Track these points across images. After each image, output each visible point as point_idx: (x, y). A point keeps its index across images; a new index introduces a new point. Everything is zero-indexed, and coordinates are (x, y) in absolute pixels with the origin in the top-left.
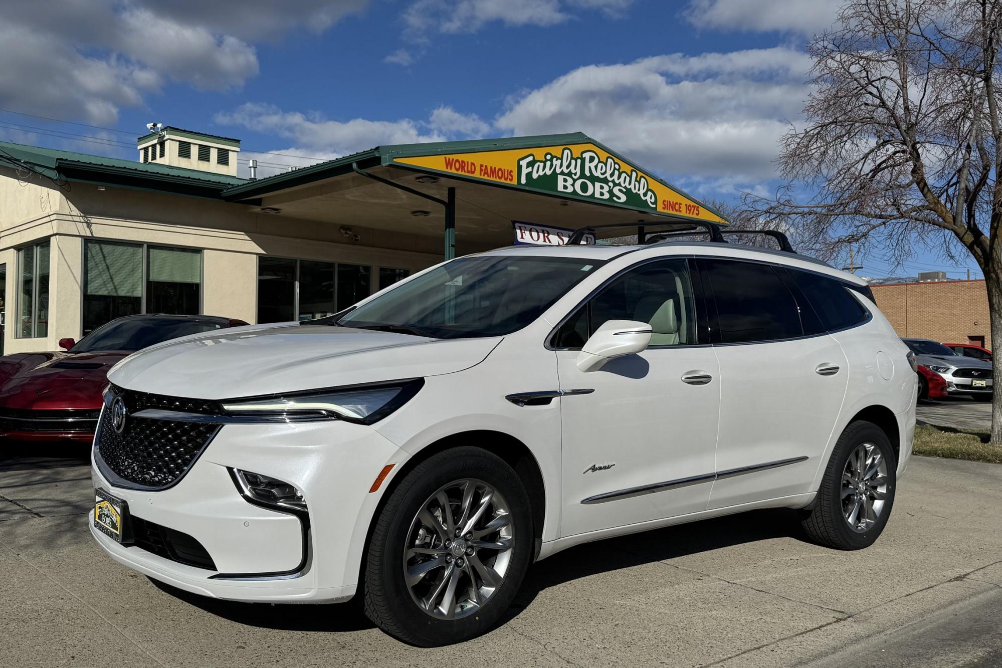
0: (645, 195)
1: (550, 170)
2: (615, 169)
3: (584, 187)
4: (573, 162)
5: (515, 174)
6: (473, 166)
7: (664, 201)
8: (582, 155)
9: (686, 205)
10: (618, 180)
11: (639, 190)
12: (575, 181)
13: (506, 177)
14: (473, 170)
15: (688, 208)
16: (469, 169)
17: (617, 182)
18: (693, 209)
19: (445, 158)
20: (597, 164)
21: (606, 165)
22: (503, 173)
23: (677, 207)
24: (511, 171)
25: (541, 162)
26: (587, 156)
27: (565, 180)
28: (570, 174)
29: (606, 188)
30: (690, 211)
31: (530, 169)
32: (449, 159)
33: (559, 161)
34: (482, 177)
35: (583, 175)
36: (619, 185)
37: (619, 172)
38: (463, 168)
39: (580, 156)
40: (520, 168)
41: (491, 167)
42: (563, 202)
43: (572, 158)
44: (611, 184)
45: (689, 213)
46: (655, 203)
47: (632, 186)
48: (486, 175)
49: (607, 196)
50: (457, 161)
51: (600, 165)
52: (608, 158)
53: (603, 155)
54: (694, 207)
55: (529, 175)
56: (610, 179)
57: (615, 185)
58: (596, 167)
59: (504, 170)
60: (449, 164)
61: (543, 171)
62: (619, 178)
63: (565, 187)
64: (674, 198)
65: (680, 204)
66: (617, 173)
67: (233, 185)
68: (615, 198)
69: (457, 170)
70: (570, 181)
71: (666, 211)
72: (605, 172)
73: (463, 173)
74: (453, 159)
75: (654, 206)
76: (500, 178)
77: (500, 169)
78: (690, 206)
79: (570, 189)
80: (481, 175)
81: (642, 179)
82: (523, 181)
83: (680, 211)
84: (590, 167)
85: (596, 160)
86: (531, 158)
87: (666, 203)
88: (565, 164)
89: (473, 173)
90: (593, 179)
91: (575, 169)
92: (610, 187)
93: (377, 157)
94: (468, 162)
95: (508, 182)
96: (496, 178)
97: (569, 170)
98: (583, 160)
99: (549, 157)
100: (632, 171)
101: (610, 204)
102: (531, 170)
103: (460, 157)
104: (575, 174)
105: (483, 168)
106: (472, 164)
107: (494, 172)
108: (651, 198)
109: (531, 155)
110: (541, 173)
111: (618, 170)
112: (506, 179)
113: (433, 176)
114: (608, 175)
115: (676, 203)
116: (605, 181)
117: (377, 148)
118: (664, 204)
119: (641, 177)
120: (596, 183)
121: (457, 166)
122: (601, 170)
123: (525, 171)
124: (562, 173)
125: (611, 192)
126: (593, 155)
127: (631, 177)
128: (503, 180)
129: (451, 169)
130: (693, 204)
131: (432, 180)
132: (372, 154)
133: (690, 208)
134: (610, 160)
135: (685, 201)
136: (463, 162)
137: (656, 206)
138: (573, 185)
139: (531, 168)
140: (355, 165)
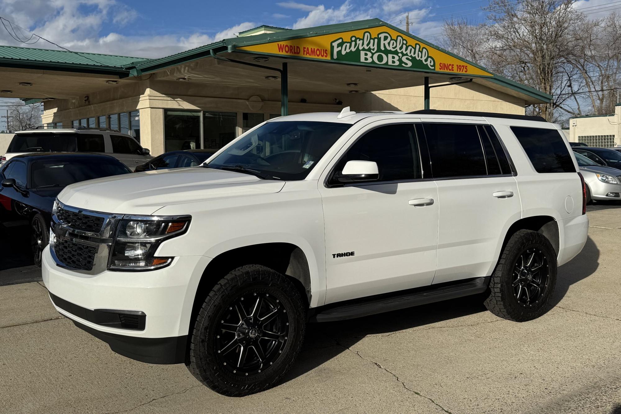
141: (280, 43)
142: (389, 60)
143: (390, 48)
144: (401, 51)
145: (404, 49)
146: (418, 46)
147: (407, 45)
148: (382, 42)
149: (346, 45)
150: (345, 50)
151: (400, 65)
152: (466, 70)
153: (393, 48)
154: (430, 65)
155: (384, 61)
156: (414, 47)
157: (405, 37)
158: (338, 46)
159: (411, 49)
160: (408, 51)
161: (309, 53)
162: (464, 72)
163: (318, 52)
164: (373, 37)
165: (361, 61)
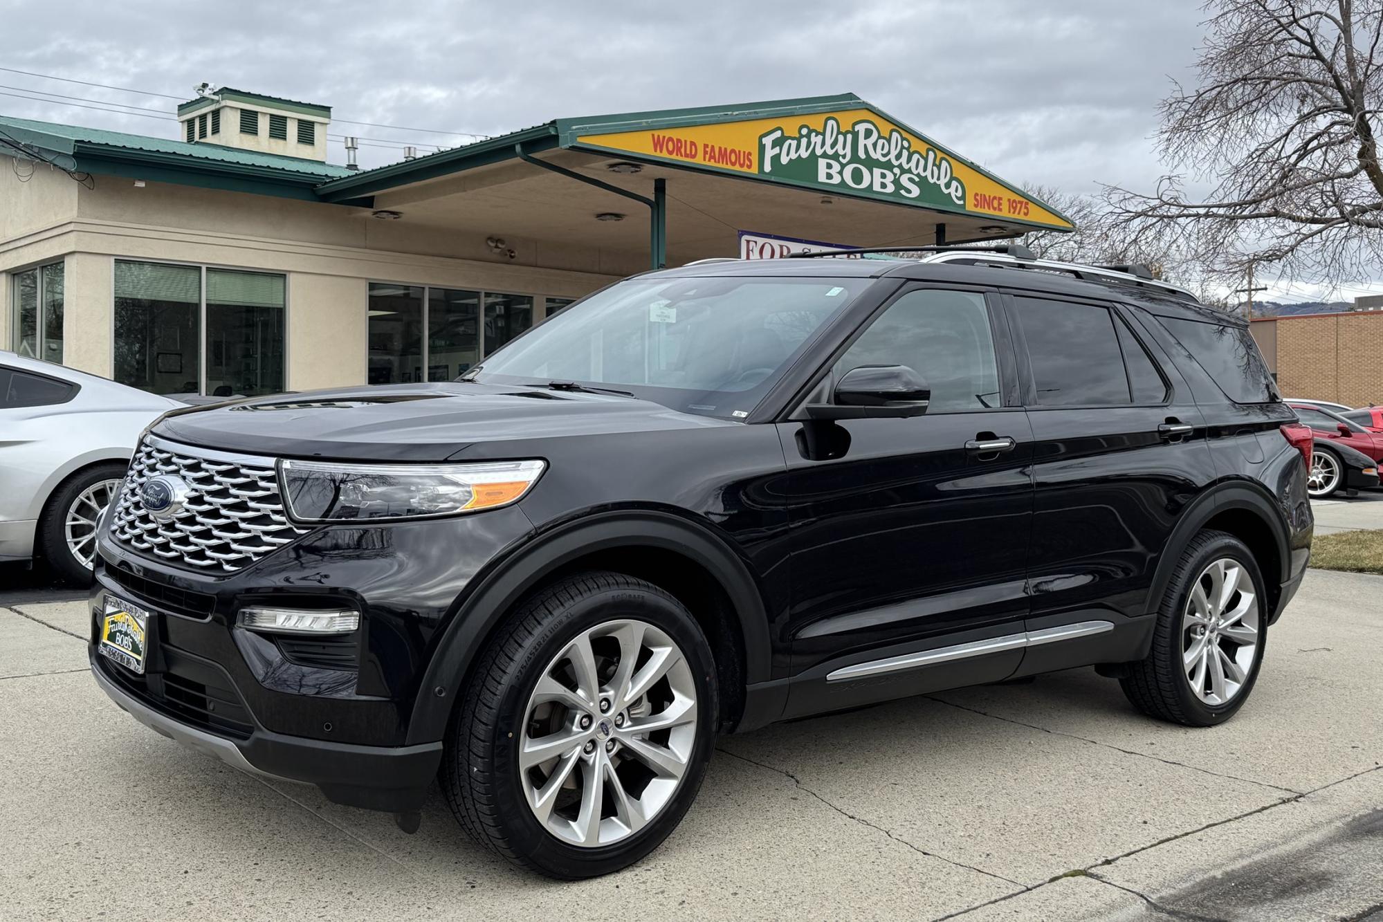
0: (948, 186)
1: (807, 150)
2: (903, 147)
3: (857, 177)
4: (841, 138)
5: (755, 158)
6: (693, 147)
7: (976, 195)
8: (853, 128)
9: (1009, 200)
10: (908, 163)
11: (938, 179)
12: (843, 166)
13: (742, 162)
14: (693, 152)
15: (1012, 205)
16: (688, 152)
17: (906, 167)
18: (1019, 205)
19: (653, 135)
20: (877, 141)
21: (889, 141)
22: (738, 157)
23: (996, 203)
24: (750, 154)
25: (793, 139)
26: (861, 128)
27: (829, 166)
28: (836, 157)
29: (890, 177)
30: (1015, 208)
31: (777, 150)
32: (659, 136)
33: (820, 137)
34: (707, 163)
35: (855, 158)
36: (909, 171)
37: (909, 151)
38: (679, 149)
39: (851, 130)
40: (762, 148)
42: (826, 199)
43: (839, 133)
44: (897, 171)
45: (1014, 213)
46: (963, 198)
47: (928, 173)
48: (712, 160)
49: (890, 188)
50: (670, 139)
51: (881, 142)
52: (892, 131)
53: (885, 128)
54: (1021, 203)
55: (775, 159)
56: (896, 163)
57: (903, 171)
58: (875, 145)
59: (739, 152)
60: (658, 144)
61: (796, 152)
62: (909, 161)
63: (829, 176)
64: (991, 190)
65: (1000, 199)
66: (905, 153)
67: (332, 177)
68: (903, 192)
69: (670, 153)
70: (836, 167)
71: (979, 210)
72: (889, 153)
73: (679, 158)
74: (664, 137)
75: (962, 202)
76: (733, 164)
77: (733, 151)
78: (1014, 201)
79: (836, 180)
80: (705, 160)
81: (944, 162)
82: (767, 168)
83: (1000, 210)
84: (865, 145)
85: (875, 135)
86: (778, 134)
87: (979, 198)
88: (829, 142)
89: (694, 156)
90: (871, 163)
91: (844, 148)
92: (895, 175)
93: (553, 135)
94: (686, 141)
95: (745, 169)
96: (727, 164)
97: (835, 150)
98: (855, 135)
99: (804, 131)
100: (928, 150)
101: (896, 202)
102: (778, 152)
103: (675, 134)
104: (844, 156)
105: (709, 150)
106: (693, 144)
107: (724, 155)
108: (956, 191)
109: (779, 128)
110: (793, 156)
111: (908, 149)
112: (742, 166)
113: (634, 162)
114: (892, 156)
115: (995, 198)
116: (888, 166)
117: (554, 122)
118: (976, 200)
119: (942, 159)
120: (875, 170)
121: (671, 147)
122: (882, 150)
123: (770, 153)
124: (825, 155)
125: (896, 182)
126: (870, 126)
127: (926, 160)
128: (737, 168)
129: (661, 151)
130: (1018, 198)
131: (633, 169)
132: (545, 131)
133: (1014, 205)
134: (895, 135)
135: (1007, 195)
136: (679, 141)
137: (965, 202)
138: (841, 173)
139: (778, 148)
140: (518, 148)
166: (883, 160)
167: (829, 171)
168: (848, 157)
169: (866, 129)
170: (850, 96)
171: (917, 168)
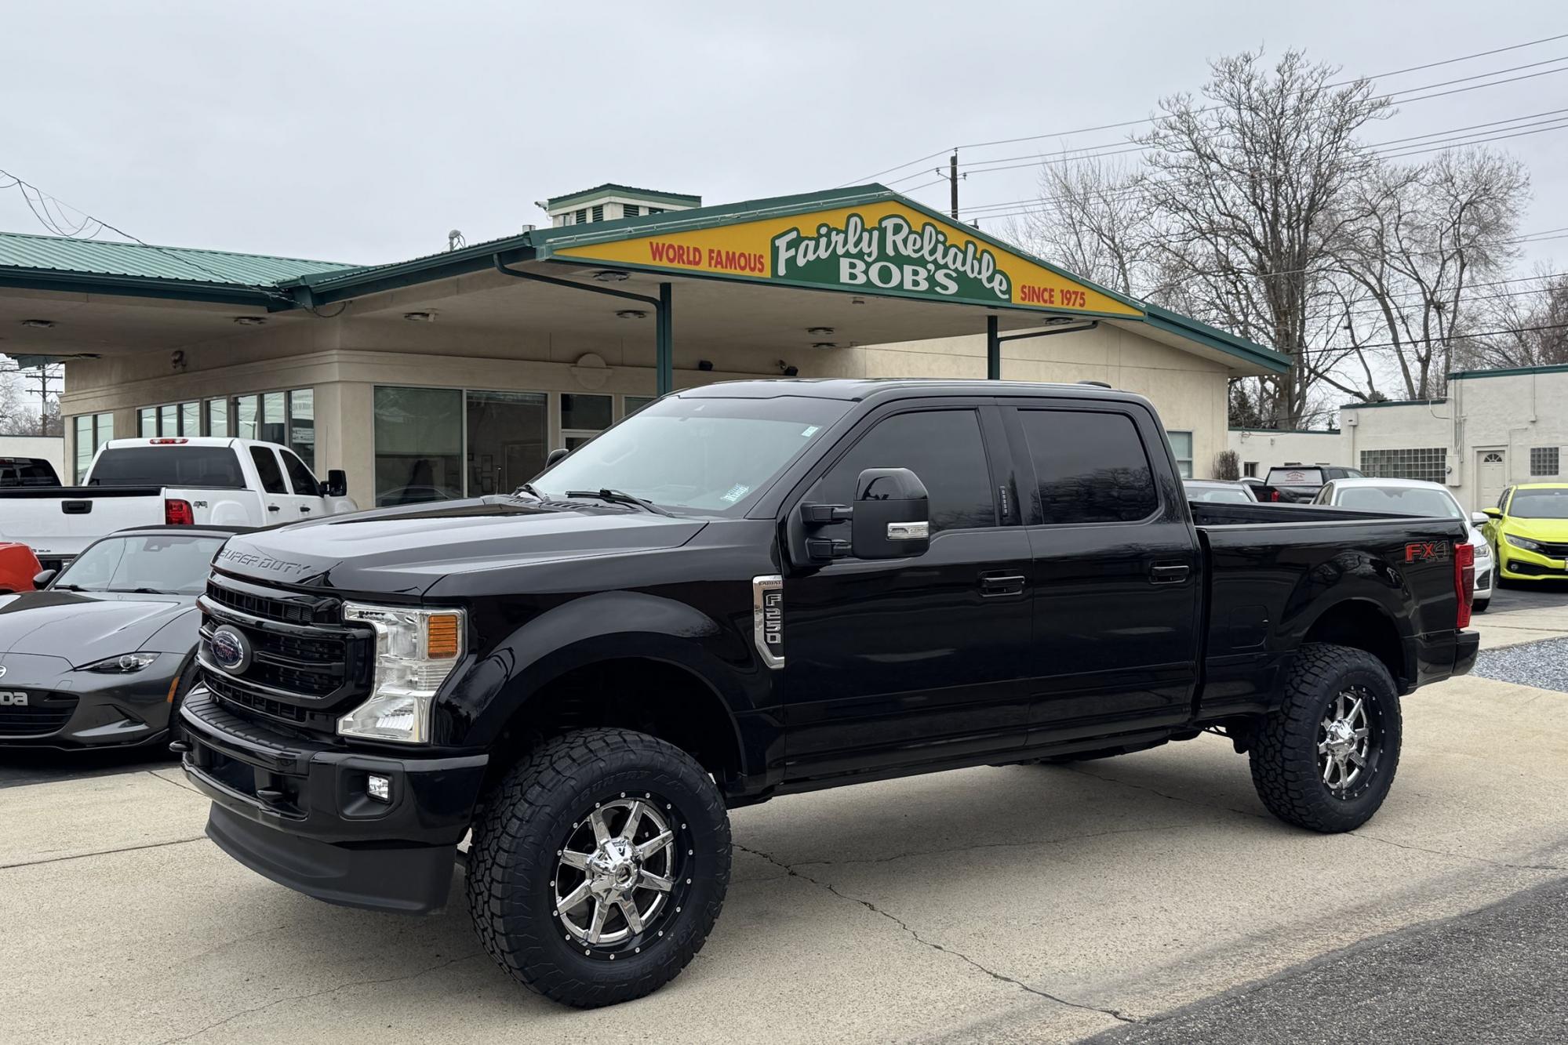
0: (990, 279)
1: (826, 251)
2: (937, 241)
3: (885, 275)
4: (866, 235)
5: (767, 261)
6: (697, 254)
7: (1024, 287)
8: (880, 224)
9: (1062, 291)
10: (944, 258)
11: (979, 273)
12: (868, 265)
13: (752, 265)
14: (697, 259)
15: (1066, 295)
16: (691, 258)
17: (942, 262)
18: (1073, 296)
19: (651, 243)
20: (907, 237)
21: (922, 236)
22: (748, 261)
23: (1046, 295)
24: (761, 257)
25: (811, 239)
26: (889, 224)
27: (853, 266)
28: (860, 255)
29: (923, 273)
30: (1069, 300)
32: (657, 244)
33: (842, 236)
34: (712, 269)
35: (882, 255)
36: (946, 266)
37: (945, 245)
38: (681, 257)
39: (877, 226)
40: (775, 251)
41: (727, 253)
42: (854, 300)
43: (863, 230)
44: (931, 267)
45: (1068, 304)
46: (1009, 291)
47: (968, 268)
48: (719, 266)
49: (924, 286)
50: (671, 246)
51: (912, 237)
52: (926, 223)
53: (918, 222)
54: (1076, 293)
55: (791, 262)
56: (929, 258)
57: (938, 267)
58: (905, 241)
59: (750, 255)
60: (657, 252)
61: (814, 253)
62: (945, 256)
63: (853, 276)
64: (1041, 279)
65: (1052, 290)
66: (940, 248)
68: (938, 289)
69: (671, 261)
70: (861, 266)
71: (1027, 303)
72: (921, 248)
73: (681, 265)
75: (1007, 297)
76: (743, 269)
77: (742, 255)
78: (1068, 292)
79: (861, 279)
80: (710, 265)
81: (985, 254)
82: (782, 271)
83: (1052, 302)
84: (894, 242)
85: (906, 230)
86: (794, 235)
87: (1026, 290)
88: (852, 240)
89: (698, 263)
90: (901, 261)
91: (870, 245)
92: (929, 271)
93: (529, 247)
94: (688, 248)
95: (756, 274)
96: (735, 268)
97: (859, 248)
98: (883, 232)
99: (824, 230)
100: (967, 243)
101: (930, 299)
102: (794, 254)
103: (676, 240)
104: (870, 255)
105: (715, 255)
106: (696, 250)
107: (732, 259)
108: (1001, 284)
109: (795, 229)
110: (811, 257)
111: (943, 243)
112: (753, 269)
114: (925, 252)
115: (1045, 290)
116: (922, 262)
117: (527, 234)
118: (1024, 292)
119: (984, 249)
120: (906, 267)
121: (671, 254)
122: (914, 245)
123: (784, 255)
124: (847, 254)
125: (931, 279)
126: (899, 221)
127: (965, 253)
128: (747, 273)
129: (661, 260)
130: (1073, 287)
132: (520, 242)
133: (1068, 296)
135: (1059, 284)
136: (681, 247)
137: (1010, 295)
138: (866, 272)
139: (794, 250)
140: (495, 258)
141: (655, 240)
142: (905, 277)
143: (908, 251)
144: (933, 258)
145: (939, 255)
146: (971, 248)
147: (947, 244)
148: (890, 238)
149: (807, 245)
150: (805, 256)
151: (931, 290)
152: (1082, 302)
153: (915, 251)
154: (1001, 291)
155: (895, 282)
156: (963, 249)
157: (940, 227)
158: (789, 246)
159: (956, 254)
160: (949, 259)
161: (720, 263)
162: (1077, 307)
163: (743, 262)
164: (868, 226)
165: (841, 281)
166: (915, 256)
167: (852, 271)
168: (875, 255)
169: (895, 225)
170: (876, 187)
171: (954, 263)
